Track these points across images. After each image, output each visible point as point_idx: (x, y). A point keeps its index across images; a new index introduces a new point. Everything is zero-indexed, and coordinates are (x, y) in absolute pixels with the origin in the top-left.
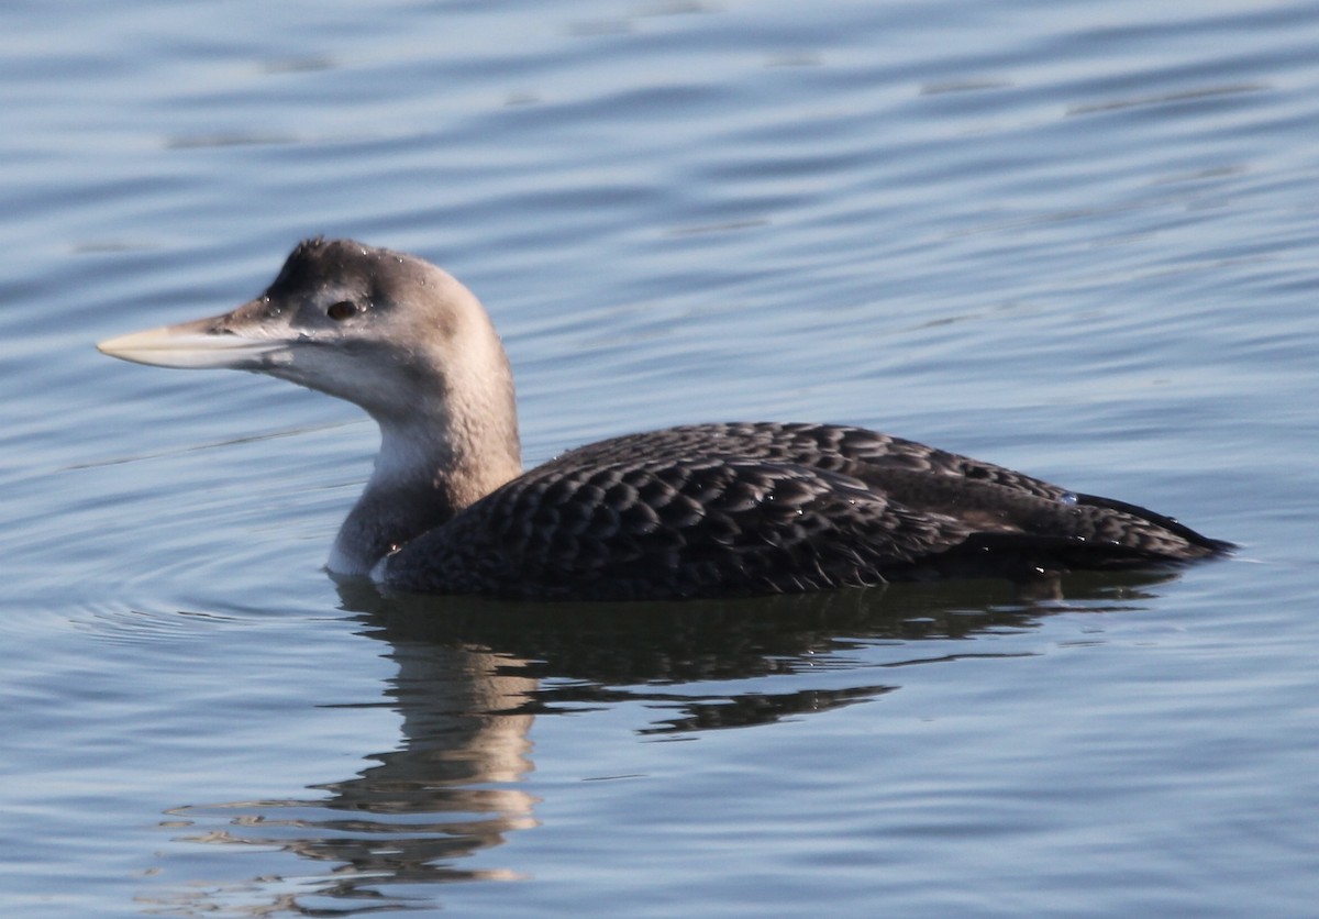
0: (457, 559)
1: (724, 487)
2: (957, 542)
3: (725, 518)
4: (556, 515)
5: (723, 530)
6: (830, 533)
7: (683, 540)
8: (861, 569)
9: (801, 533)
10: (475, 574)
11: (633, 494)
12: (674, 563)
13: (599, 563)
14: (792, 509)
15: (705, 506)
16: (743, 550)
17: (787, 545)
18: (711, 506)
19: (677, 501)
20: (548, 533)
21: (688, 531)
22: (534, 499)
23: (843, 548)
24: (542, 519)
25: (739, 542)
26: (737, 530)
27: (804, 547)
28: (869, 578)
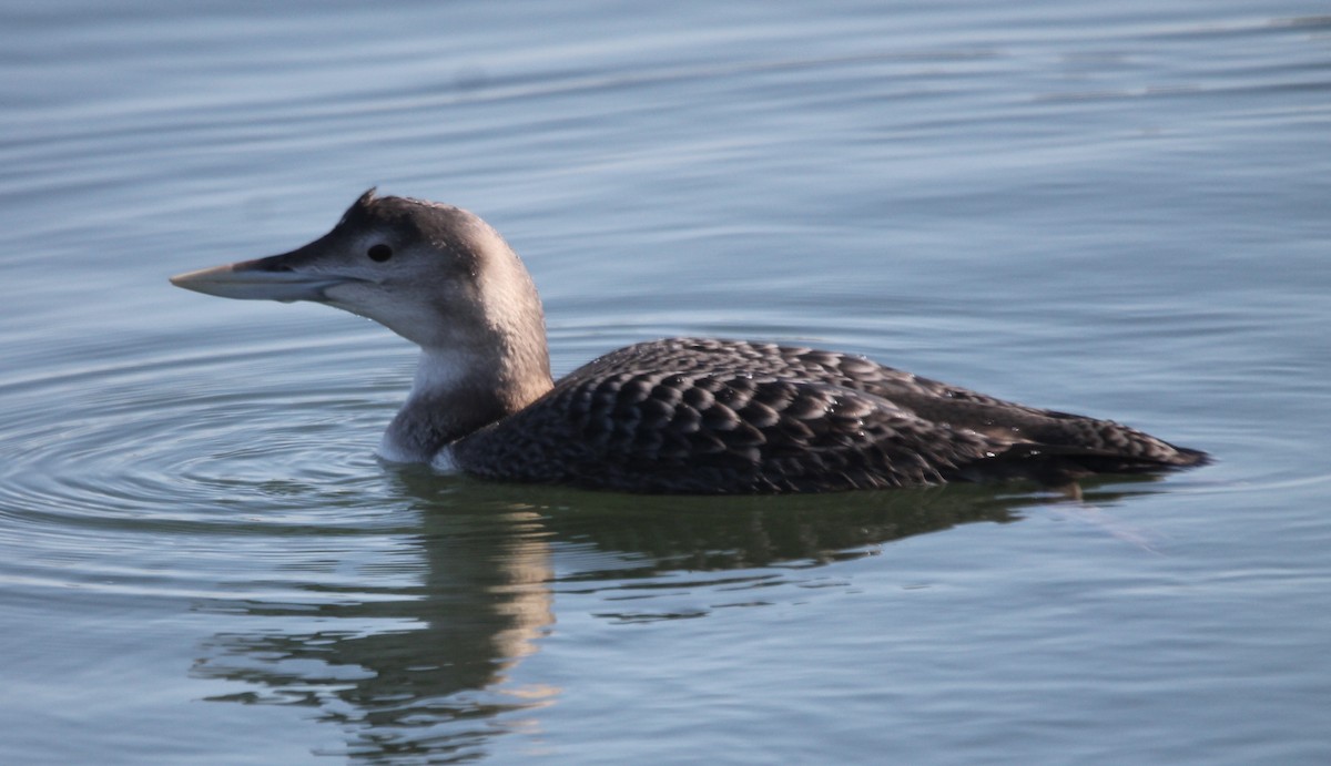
0: (536, 448)
1: (791, 398)
2: (1003, 450)
3: (798, 423)
4: (637, 411)
5: (798, 432)
6: (895, 440)
7: (763, 438)
8: (924, 470)
9: (871, 439)
10: (558, 462)
11: (709, 397)
12: (755, 455)
13: (683, 454)
14: (854, 421)
15: (779, 412)
16: (822, 450)
17: (859, 447)
18: (783, 412)
19: (751, 404)
20: (630, 427)
21: (767, 431)
22: (609, 397)
23: (909, 451)
24: (622, 414)
25: (812, 442)
26: (810, 433)
27: (874, 451)
28: (930, 477)
